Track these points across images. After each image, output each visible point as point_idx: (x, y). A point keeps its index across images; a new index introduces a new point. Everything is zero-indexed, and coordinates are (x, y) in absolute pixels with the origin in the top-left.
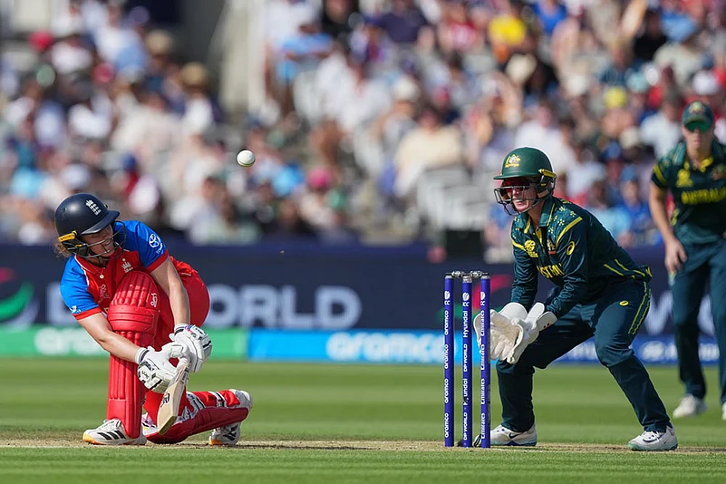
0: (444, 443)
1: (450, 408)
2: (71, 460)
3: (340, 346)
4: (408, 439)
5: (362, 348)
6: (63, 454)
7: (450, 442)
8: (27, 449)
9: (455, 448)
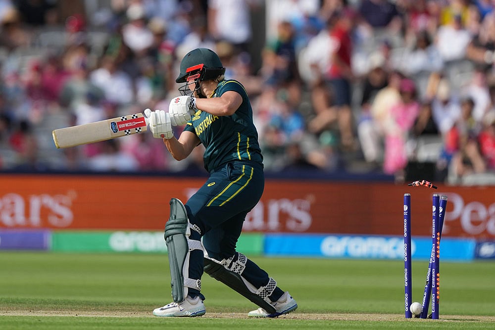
0: (405, 315)
1: (409, 290)
2: (134, 326)
3: (331, 246)
4: (379, 313)
5: (346, 248)
6: (129, 322)
8: (102, 318)
9: (413, 319)
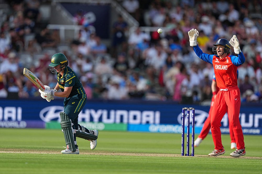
1: (183, 145)
3: (153, 128)
7: (183, 154)
